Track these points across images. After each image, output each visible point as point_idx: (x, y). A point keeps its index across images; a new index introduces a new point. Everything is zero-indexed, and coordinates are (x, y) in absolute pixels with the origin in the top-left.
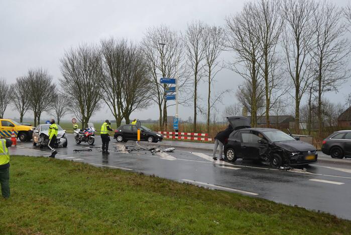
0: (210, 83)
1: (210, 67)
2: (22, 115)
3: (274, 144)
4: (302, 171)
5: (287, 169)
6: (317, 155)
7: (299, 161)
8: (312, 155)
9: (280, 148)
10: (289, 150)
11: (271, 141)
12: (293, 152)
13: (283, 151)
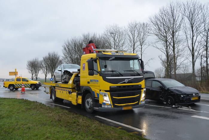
0: (141, 55)
1: (141, 46)
2: (46, 76)
3: (168, 89)
4: (188, 109)
5: (177, 107)
6: (200, 96)
7: (186, 101)
8: (196, 96)
9: (172, 92)
10: (179, 93)
11: (166, 87)
12: (182, 95)
13: (175, 94)
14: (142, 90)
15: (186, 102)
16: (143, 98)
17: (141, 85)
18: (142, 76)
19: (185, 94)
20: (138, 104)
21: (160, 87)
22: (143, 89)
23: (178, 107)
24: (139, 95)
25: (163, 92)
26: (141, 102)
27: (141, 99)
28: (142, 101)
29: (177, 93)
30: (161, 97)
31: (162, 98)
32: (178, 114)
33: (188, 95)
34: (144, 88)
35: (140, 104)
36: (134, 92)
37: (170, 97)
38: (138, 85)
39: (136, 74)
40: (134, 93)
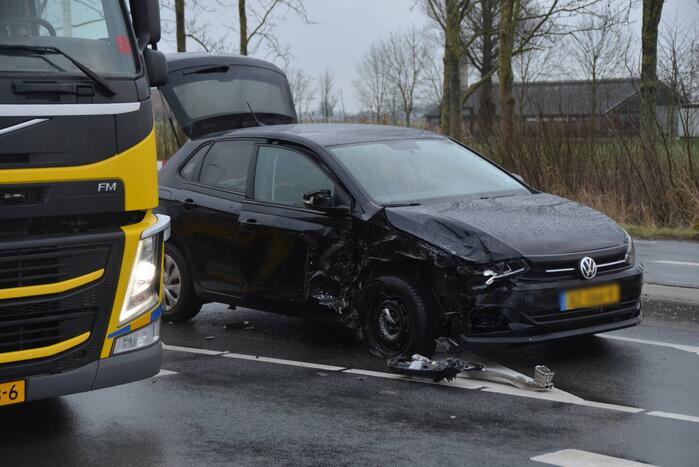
3: (381, 216)
4: (529, 386)
5: (438, 375)
6: (638, 278)
7: (522, 320)
8: (602, 278)
9: (412, 242)
10: (464, 254)
11: (366, 198)
12: (489, 266)
13: (430, 260)
14: (129, 231)
15: (514, 326)
16: (141, 298)
17: (120, 184)
18: (135, 106)
19: (515, 261)
20: (89, 352)
21: (319, 200)
22: (138, 216)
23: (451, 373)
24: (98, 274)
25: (340, 245)
26: (117, 335)
27: (125, 314)
28: (126, 330)
29: (453, 247)
30: (325, 284)
31: (336, 291)
32: (434, 439)
33: (536, 268)
34: (156, 211)
35: (105, 353)
36: (53, 248)
37: (397, 281)
38: (95, 182)
39: (65, 86)
40: (55, 260)
